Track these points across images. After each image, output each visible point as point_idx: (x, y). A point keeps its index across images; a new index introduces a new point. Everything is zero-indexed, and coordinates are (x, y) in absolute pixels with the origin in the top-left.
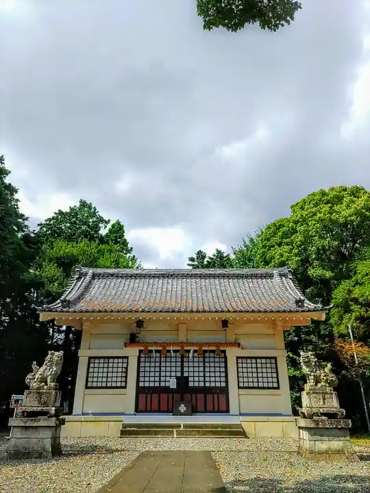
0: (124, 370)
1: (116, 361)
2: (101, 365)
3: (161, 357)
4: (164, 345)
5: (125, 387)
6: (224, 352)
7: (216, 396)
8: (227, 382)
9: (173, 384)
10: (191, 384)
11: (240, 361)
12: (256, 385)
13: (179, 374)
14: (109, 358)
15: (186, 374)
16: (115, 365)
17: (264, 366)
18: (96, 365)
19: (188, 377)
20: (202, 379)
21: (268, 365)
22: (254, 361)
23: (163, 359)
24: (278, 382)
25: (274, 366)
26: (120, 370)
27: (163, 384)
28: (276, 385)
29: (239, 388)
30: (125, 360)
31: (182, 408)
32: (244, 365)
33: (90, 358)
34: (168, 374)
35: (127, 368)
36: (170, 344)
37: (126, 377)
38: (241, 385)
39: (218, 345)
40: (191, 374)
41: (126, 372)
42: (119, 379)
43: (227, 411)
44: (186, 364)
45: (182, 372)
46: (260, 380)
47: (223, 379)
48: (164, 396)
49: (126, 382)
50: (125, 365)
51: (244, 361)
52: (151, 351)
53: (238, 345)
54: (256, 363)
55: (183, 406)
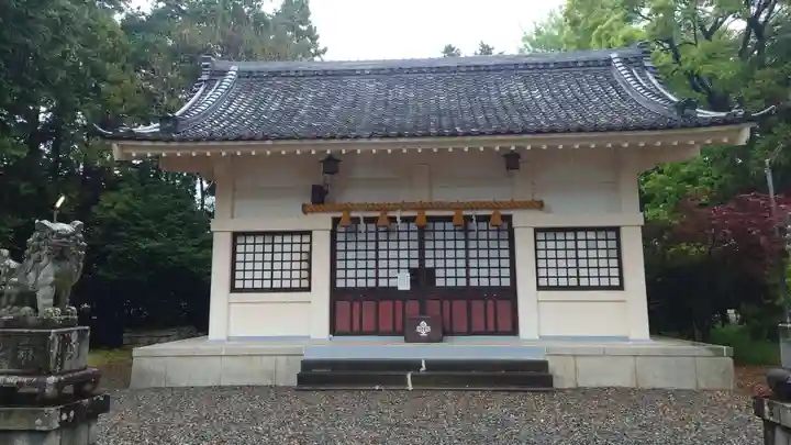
0: (305, 257)
1: (287, 239)
2: (259, 248)
3: (377, 232)
4: (383, 208)
5: (308, 289)
6: (508, 219)
7: (490, 304)
8: (513, 277)
9: (403, 282)
10: (439, 283)
11: (541, 236)
12: (573, 282)
13: (415, 264)
14: (273, 234)
15: (429, 264)
16: (287, 248)
17: (592, 244)
18: (250, 248)
19: (433, 270)
20: (462, 272)
21: (602, 244)
22: (570, 236)
23: (382, 236)
24: (621, 277)
25: (613, 244)
26: (296, 257)
27: (383, 283)
28: (615, 282)
29: (539, 288)
30: (306, 239)
31: (423, 329)
32: (551, 245)
33: (235, 235)
34: (393, 264)
35: (310, 253)
36: (395, 207)
37: (309, 270)
38: (543, 282)
39: (495, 206)
40: (440, 263)
41: (309, 261)
42: (296, 274)
43: (514, 331)
44: (429, 245)
45: (422, 259)
46: (583, 272)
47: (506, 272)
48: (386, 305)
49: (309, 278)
50: (306, 248)
51: (550, 236)
52: (356, 220)
53: (540, 205)
54: (576, 240)
55: (423, 323)
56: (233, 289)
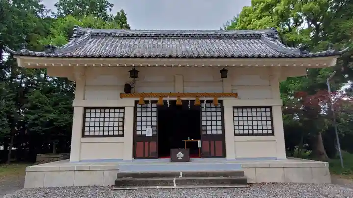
0: (121, 120)
1: (112, 111)
2: (98, 115)
5: (122, 136)
6: (221, 102)
7: (212, 143)
8: (223, 130)
11: (236, 110)
12: (251, 132)
14: (105, 108)
16: (112, 115)
17: (259, 114)
18: (93, 115)
21: (263, 114)
22: (249, 110)
24: (272, 129)
25: (268, 114)
26: (117, 120)
28: (270, 132)
29: (235, 135)
30: (121, 111)
31: (180, 155)
32: (240, 114)
33: (86, 108)
35: (123, 118)
36: (166, 95)
37: (123, 126)
38: (237, 132)
39: (215, 95)
41: (123, 122)
42: (116, 128)
46: (255, 127)
47: (220, 127)
49: (123, 131)
50: (121, 115)
51: (240, 110)
52: (147, 102)
53: (236, 95)
54: (252, 112)
55: (180, 153)
56: (83, 136)
